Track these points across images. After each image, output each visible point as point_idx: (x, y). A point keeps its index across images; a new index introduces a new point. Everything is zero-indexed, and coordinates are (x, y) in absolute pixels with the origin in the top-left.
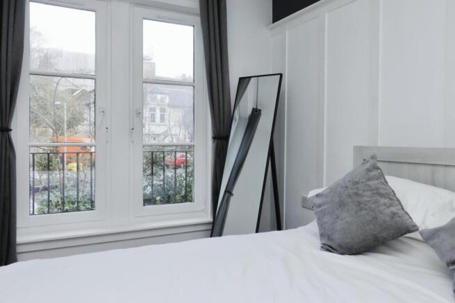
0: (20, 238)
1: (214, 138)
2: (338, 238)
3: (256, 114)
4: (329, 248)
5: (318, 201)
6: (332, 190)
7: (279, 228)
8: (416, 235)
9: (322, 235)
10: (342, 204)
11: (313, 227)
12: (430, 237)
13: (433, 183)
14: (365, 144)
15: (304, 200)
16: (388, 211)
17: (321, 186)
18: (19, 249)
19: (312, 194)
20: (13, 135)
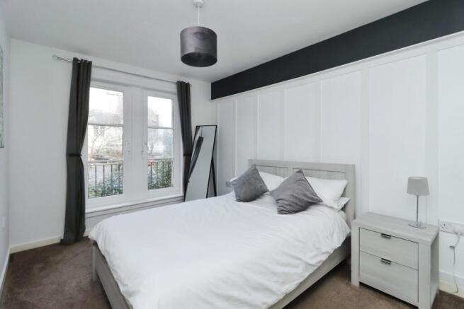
0: (87, 210)
1: (184, 155)
2: (242, 197)
3: (201, 139)
4: (239, 200)
5: (235, 183)
6: (240, 179)
7: (215, 195)
8: (268, 193)
9: (236, 196)
10: (244, 184)
11: (233, 193)
12: (272, 193)
13: (276, 174)
14: (253, 158)
15: (227, 183)
16: (259, 185)
17: (234, 177)
18: (86, 216)
19: (232, 180)
20: (82, 157)
